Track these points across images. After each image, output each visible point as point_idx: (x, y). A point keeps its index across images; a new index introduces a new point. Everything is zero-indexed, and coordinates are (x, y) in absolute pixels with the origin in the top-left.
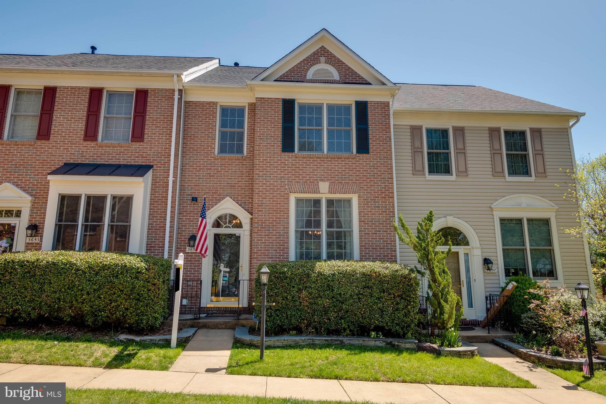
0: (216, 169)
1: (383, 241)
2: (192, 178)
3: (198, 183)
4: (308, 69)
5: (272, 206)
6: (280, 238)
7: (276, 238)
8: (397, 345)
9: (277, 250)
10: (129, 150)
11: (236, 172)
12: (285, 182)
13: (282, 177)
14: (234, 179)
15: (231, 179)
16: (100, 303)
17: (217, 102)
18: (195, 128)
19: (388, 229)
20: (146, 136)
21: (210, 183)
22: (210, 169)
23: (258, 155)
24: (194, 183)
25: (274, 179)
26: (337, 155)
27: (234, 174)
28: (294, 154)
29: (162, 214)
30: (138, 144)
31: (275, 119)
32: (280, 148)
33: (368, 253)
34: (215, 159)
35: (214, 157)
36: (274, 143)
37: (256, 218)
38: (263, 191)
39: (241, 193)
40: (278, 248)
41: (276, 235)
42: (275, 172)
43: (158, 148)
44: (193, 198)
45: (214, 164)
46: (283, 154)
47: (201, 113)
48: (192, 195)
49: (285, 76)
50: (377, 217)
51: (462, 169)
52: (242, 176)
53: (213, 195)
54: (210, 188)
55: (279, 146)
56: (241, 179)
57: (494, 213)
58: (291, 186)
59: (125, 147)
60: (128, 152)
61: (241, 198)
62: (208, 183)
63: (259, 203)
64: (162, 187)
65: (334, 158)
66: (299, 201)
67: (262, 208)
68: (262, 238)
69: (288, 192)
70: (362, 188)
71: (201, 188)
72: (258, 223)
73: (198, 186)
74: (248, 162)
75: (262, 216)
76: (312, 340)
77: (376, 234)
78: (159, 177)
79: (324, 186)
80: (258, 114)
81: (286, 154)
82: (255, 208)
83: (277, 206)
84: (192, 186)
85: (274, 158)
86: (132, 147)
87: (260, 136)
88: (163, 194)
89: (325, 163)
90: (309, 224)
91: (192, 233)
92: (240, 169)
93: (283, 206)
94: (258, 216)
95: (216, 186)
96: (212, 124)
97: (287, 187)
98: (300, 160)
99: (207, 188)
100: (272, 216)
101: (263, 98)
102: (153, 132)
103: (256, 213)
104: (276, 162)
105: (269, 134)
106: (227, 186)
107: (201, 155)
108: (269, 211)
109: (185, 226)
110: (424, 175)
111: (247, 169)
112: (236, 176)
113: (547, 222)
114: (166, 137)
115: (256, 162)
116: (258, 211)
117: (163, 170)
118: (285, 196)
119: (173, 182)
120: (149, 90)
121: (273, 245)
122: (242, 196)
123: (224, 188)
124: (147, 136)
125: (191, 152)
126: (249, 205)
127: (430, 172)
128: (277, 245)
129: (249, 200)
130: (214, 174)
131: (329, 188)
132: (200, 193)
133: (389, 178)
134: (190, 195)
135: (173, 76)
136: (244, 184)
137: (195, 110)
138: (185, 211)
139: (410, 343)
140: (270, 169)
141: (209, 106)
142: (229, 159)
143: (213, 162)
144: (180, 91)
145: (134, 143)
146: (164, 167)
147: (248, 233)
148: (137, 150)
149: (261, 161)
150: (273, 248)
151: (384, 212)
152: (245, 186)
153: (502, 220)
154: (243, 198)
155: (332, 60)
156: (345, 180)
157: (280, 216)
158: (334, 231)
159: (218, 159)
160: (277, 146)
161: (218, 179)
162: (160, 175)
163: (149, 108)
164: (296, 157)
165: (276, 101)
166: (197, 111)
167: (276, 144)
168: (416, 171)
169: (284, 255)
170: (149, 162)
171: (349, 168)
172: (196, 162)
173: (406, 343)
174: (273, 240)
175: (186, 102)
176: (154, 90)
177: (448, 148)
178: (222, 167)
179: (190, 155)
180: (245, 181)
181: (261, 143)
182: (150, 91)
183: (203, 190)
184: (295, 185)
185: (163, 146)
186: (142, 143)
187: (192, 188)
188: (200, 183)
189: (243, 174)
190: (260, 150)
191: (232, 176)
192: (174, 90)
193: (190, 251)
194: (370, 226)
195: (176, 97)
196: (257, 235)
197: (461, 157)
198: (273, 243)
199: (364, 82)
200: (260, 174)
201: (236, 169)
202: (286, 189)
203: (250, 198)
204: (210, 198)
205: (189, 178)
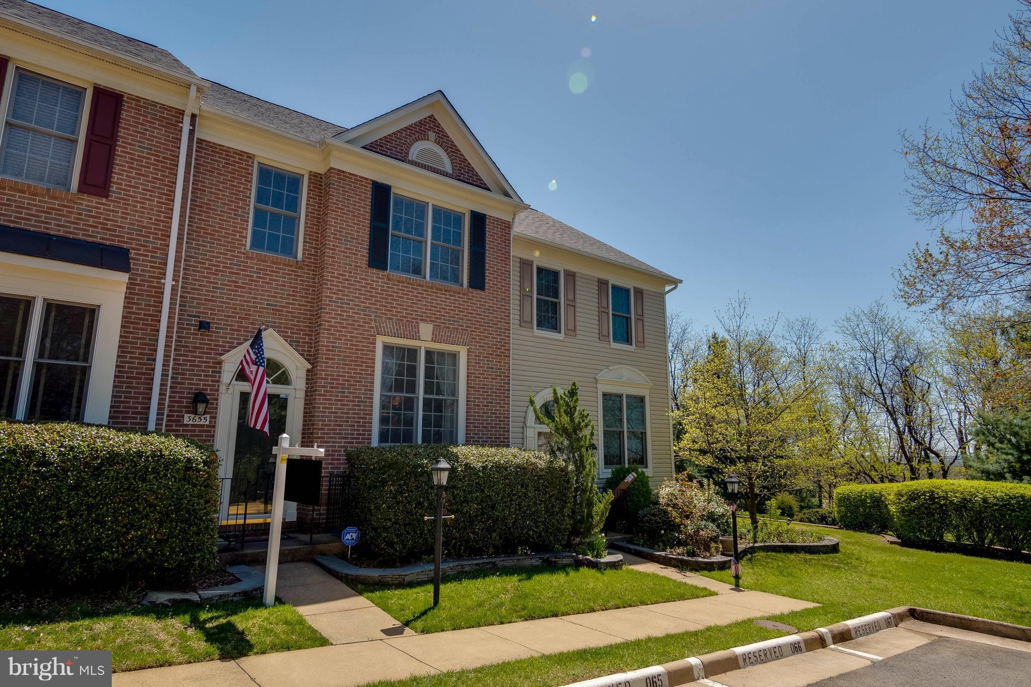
0: (248, 276)
1: (496, 417)
2: (200, 285)
3: (212, 296)
4: (411, 144)
5: (350, 353)
6: (359, 406)
7: (353, 405)
8: (555, 562)
9: (354, 426)
10: (73, 208)
11: (285, 286)
12: (371, 316)
13: (367, 307)
14: (281, 298)
15: (276, 297)
16: (102, 533)
17: (254, 155)
18: (211, 193)
19: (502, 400)
20: (114, 188)
21: (236, 300)
22: (238, 274)
23: (331, 265)
24: (205, 295)
25: (355, 309)
26: (445, 286)
27: (281, 290)
28: (385, 273)
29: (145, 349)
30: (95, 200)
31: (360, 210)
32: (366, 261)
33: (477, 434)
34: (247, 258)
35: (244, 254)
36: (356, 250)
37: (323, 371)
38: (337, 327)
39: (291, 325)
40: (357, 422)
41: (354, 401)
42: (357, 297)
43: (141, 217)
44: (201, 322)
45: (244, 266)
46: (370, 270)
47: (223, 167)
48: (199, 317)
49: (377, 145)
50: (490, 382)
51: (571, 326)
52: (294, 296)
53: (241, 323)
54: (235, 309)
55: (364, 256)
56: (293, 300)
57: (599, 386)
58: (380, 324)
59: (63, 200)
60: (71, 213)
61: (292, 333)
62: (232, 299)
63: (328, 346)
64: (147, 296)
65: (441, 290)
66: (387, 348)
67: (334, 355)
68: (331, 404)
69: (374, 332)
70: (474, 339)
71: (218, 306)
72: (327, 379)
73: (213, 301)
74: (305, 273)
75: (334, 367)
76: (462, 565)
77: (488, 406)
78: (140, 275)
79: (426, 329)
80: (333, 196)
81: (375, 271)
82: (322, 354)
83: (357, 354)
84: (201, 299)
85: (357, 274)
86: (82, 204)
87: (336, 234)
88: (149, 310)
89: (428, 295)
90: (398, 386)
91: (196, 389)
92: (291, 283)
93: (366, 355)
94: (326, 367)
95: (248, 306)
96: (243, 192)
97: (373, 324)
98: (394, 285)
99: (231, 308)
100: (349, 369)
101: (343, 172)
102: (131, 182)
103: (323, 362)
104: (359, 282)
105: (349, 234)
106: (268, 309)
107: (220, 245)
108: (343, 360)
109: (182, 374)
110: (532, 328)
111: (303, 285)
112: (283, 294)
113: (642, 399)
114: (159, 198)
115: (328, 276)
116: (327, 359)
117: (151, 262)
118: (369, 339)
119: (172, 290)
120: (126, 95)
121: (348, 418)
122: (293, 329)
123: (261, 312)
124: (117, 188)
125: (201, 237)
126: (304, 347)
127: (539, 325)
128: (354, 418)
129: (305, 339)
130: (243, 283)
131: (433, 334)
132: (215, 314)
133: (506, 329)
134: (195, 316)
135: (188, 87)
136: (298, 309)
137: (211, 159)
138: (183, 346)
139: (568, 557)
140: (349, 292)
141: (239, 159)
142: (273, 262)
143: (243, 262)
144: (194, 116)
145: (85, 196)
146: (152, 257)
147: (301, 394)
148: (91, 211)
149: (336, 275)
150: (348, 422)
151: (498, 376)
152: (300, 313)
153: (604, 395)
154: (295, 333)
155: (444, 140)
156: (454, 325)
157: (361, 370)
158: (432, 399)
159: (252, 258)
160: (361, 256)
161: (250, 293)
162: (143, 271)
163: (124, 133)
164: (389, 279)
165: (362, 181)
166: (216, 161)
167: (360, 251)
168: (524, 322)
169: (364, 435)
170: (119, 241)
171: (459, 308)
172: (210, 256)
173: (563, 558)
174: (348, 409)
175: (200, 141)
176: (138, 99)
177: (557, 296)
178: (260, 273)
179: (198, 240)
180: (300, 305)
181: (337, 246)
182: (128, 98)
183: (222, 311)
184: (386, 323)
185: (153, 215)
186: (104, 200)
187: (199, 304)
188: (217, 297)
189: (297, 292)
190: (333, 258)
191: (276, 293)
192: (182, 113)
193: (191, 422)
194: (482, 395)
195: (186, 126)
196: (324, 399)
197: (571, 309)
198: (349, 413)
199: (483, 186)
200: (332, 297)
201: (284, 282)
202: (372, 328)
203: (306, 335)
204: (234, 326)
205: (195, 284)
